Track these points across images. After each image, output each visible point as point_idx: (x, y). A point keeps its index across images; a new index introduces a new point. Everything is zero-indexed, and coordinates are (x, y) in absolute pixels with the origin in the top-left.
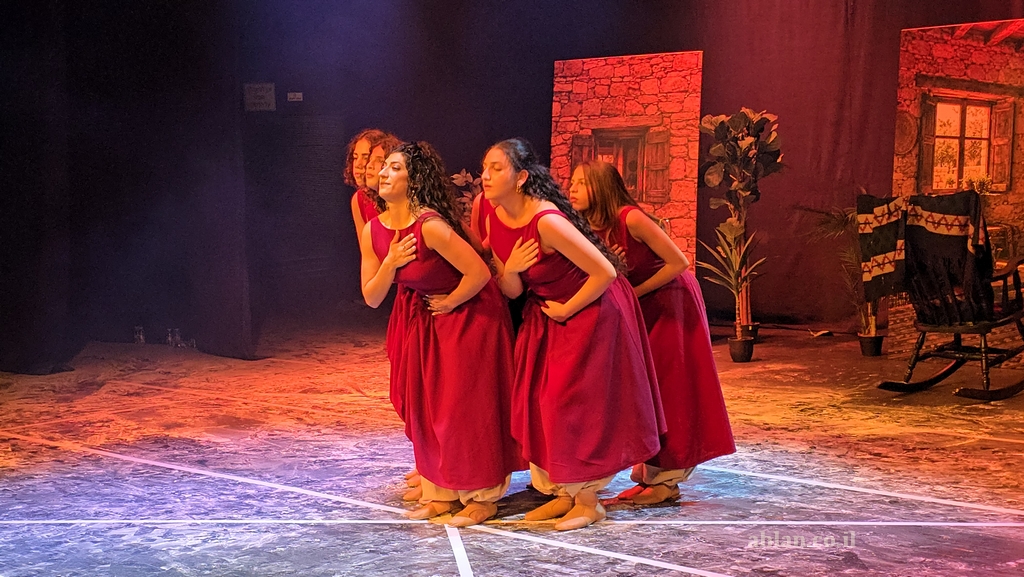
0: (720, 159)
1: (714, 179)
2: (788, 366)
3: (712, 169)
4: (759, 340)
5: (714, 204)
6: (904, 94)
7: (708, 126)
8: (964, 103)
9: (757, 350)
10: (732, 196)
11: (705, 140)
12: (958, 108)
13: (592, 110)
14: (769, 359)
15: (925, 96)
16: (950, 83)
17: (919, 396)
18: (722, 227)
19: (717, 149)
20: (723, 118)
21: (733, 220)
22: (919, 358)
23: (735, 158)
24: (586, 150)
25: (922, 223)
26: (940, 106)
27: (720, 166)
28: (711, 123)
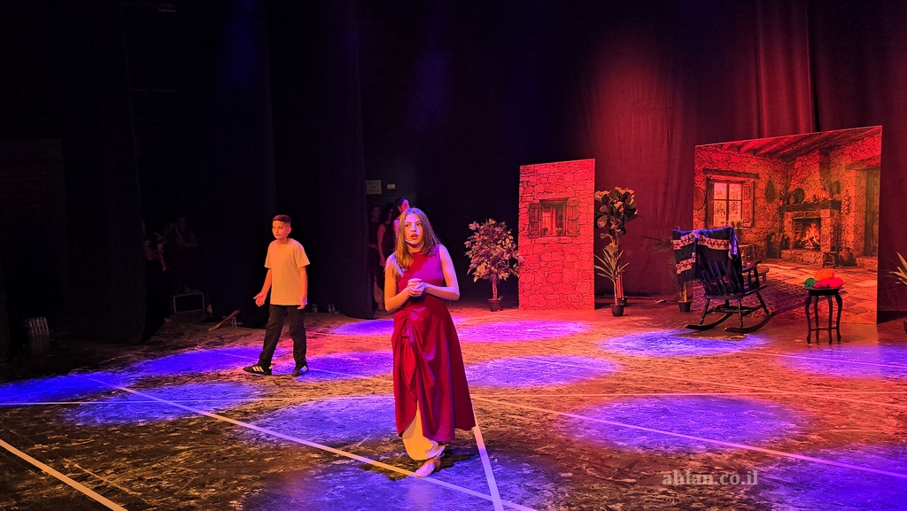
0: (605, 213)
1: (602, 224)
2: (641, 318)
3: (601, 219)
4: (626, 305)
5: (603, 236)
6: (697, 178)
7: (598, 197)
8: (728, 182)
9: (626, 310)
10: (611, 232)
11: (597, 204)
12: (725, 185)
13: (539, 190)
14: (632, 315)
15: (708, 179)
16: (720, 172)
17: (708, 332)
18: (607, 248)
19: (603, 208)
20: (606, 192)
21: (612, 244)
22: (706, 313)
23: (612, 212)
24: (537, 210)
25: (705, 244)
26: (716, 184)
27: (605, 217)
28: (600, 195)
